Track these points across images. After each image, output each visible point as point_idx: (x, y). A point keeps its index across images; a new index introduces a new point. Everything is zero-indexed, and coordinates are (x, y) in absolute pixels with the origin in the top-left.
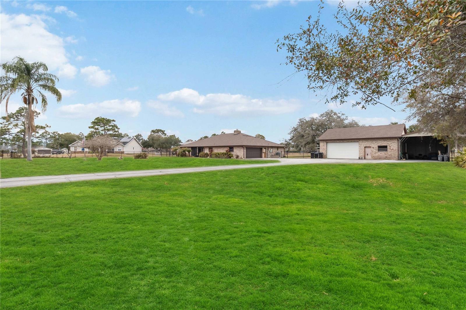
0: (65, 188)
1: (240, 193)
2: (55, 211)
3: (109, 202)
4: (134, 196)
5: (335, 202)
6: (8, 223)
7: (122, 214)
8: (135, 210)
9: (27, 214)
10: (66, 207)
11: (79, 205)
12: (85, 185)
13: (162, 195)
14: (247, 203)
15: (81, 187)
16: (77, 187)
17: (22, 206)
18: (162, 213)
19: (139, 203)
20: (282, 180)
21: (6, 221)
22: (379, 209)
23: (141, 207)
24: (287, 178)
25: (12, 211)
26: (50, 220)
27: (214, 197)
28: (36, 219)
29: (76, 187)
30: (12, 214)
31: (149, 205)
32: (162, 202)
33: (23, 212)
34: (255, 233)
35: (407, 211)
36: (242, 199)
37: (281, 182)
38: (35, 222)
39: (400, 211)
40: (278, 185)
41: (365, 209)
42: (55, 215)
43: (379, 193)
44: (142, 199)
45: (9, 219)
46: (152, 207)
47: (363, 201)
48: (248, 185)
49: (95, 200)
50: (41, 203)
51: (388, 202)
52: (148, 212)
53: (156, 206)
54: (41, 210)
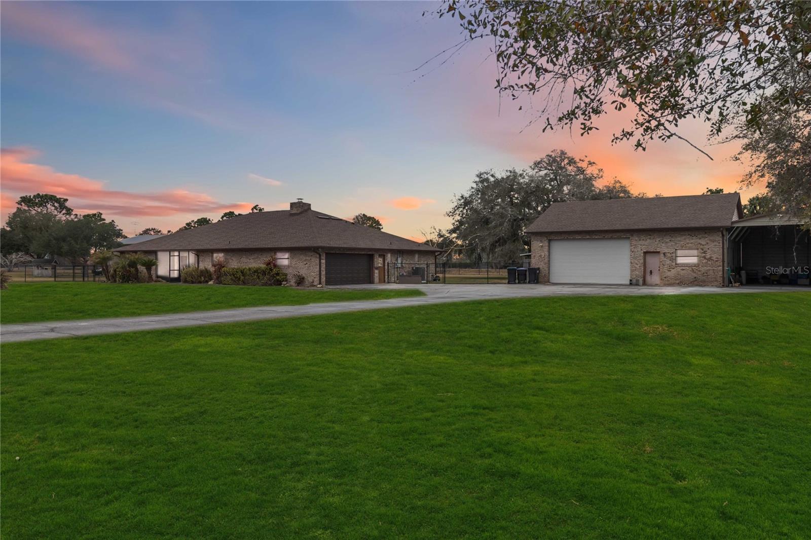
0: (184, 339)
1: (448, 348)
2: (169, 375)
3: (250, 361)
4: (288, 351)
5: (590, 362)
6: (97, 393)
7: (269, 379)
8: (288, 372)
9: (125, 379)
10: (184, 369)
11: (204, 365)
12: (214, 335)
13: (330, 351)
14: (458, 363)
15: (207, 337)
16: (201, 338)
17: (119, 367)
18: (329, 378)
19: (294, 362)
20: (511, 327)
21: (94, 389)
22: (657, 373)
23: (299, 369)
24: (519, 324)
25: (103, 374)
26: (160, 388)
27: (409, 353)
28: (139, 386)
29: (199, 338)
30: (103, 378)
31: (310, 366)
32: (330, 361)
33: (120, 375)
34: (470, 410)
35: (699, 376)
36: (450, 356)
37: (510, 330)
38: (137, 392)
39: (689, 376)
40: (504, 334)
41: (635, 373)
42: (168, 381)
43: (657, 348)
44: (299, 356)
45: (98, 387)
46: (314, 368)
47: (632, 359)
48: (458, 335)
49: (229, 358)
50: (147, 361)
51: (670, 363)
52: (308, 377)
53: (320, 367)
54: (147, 372)
